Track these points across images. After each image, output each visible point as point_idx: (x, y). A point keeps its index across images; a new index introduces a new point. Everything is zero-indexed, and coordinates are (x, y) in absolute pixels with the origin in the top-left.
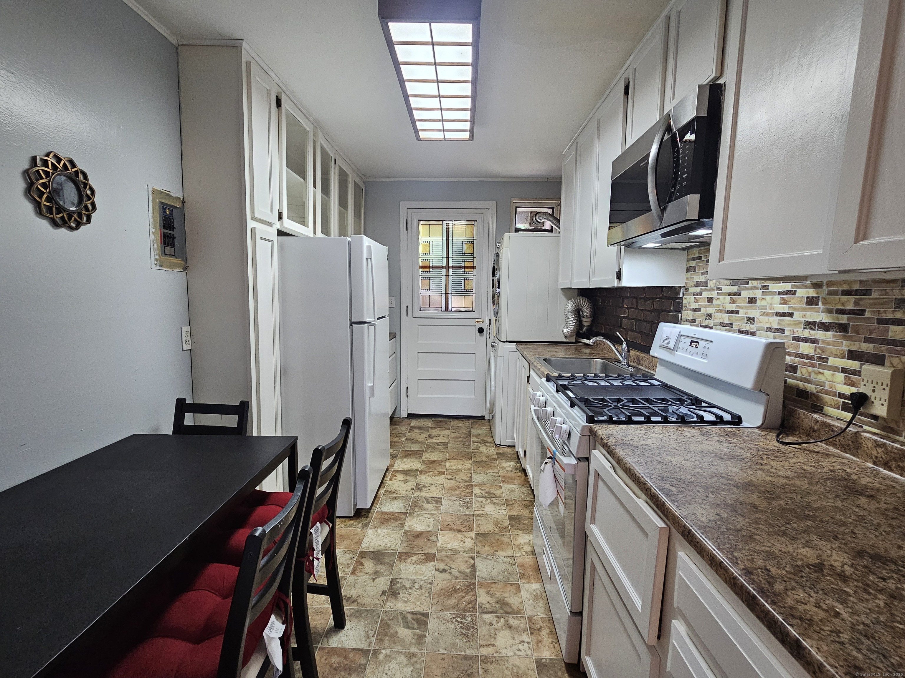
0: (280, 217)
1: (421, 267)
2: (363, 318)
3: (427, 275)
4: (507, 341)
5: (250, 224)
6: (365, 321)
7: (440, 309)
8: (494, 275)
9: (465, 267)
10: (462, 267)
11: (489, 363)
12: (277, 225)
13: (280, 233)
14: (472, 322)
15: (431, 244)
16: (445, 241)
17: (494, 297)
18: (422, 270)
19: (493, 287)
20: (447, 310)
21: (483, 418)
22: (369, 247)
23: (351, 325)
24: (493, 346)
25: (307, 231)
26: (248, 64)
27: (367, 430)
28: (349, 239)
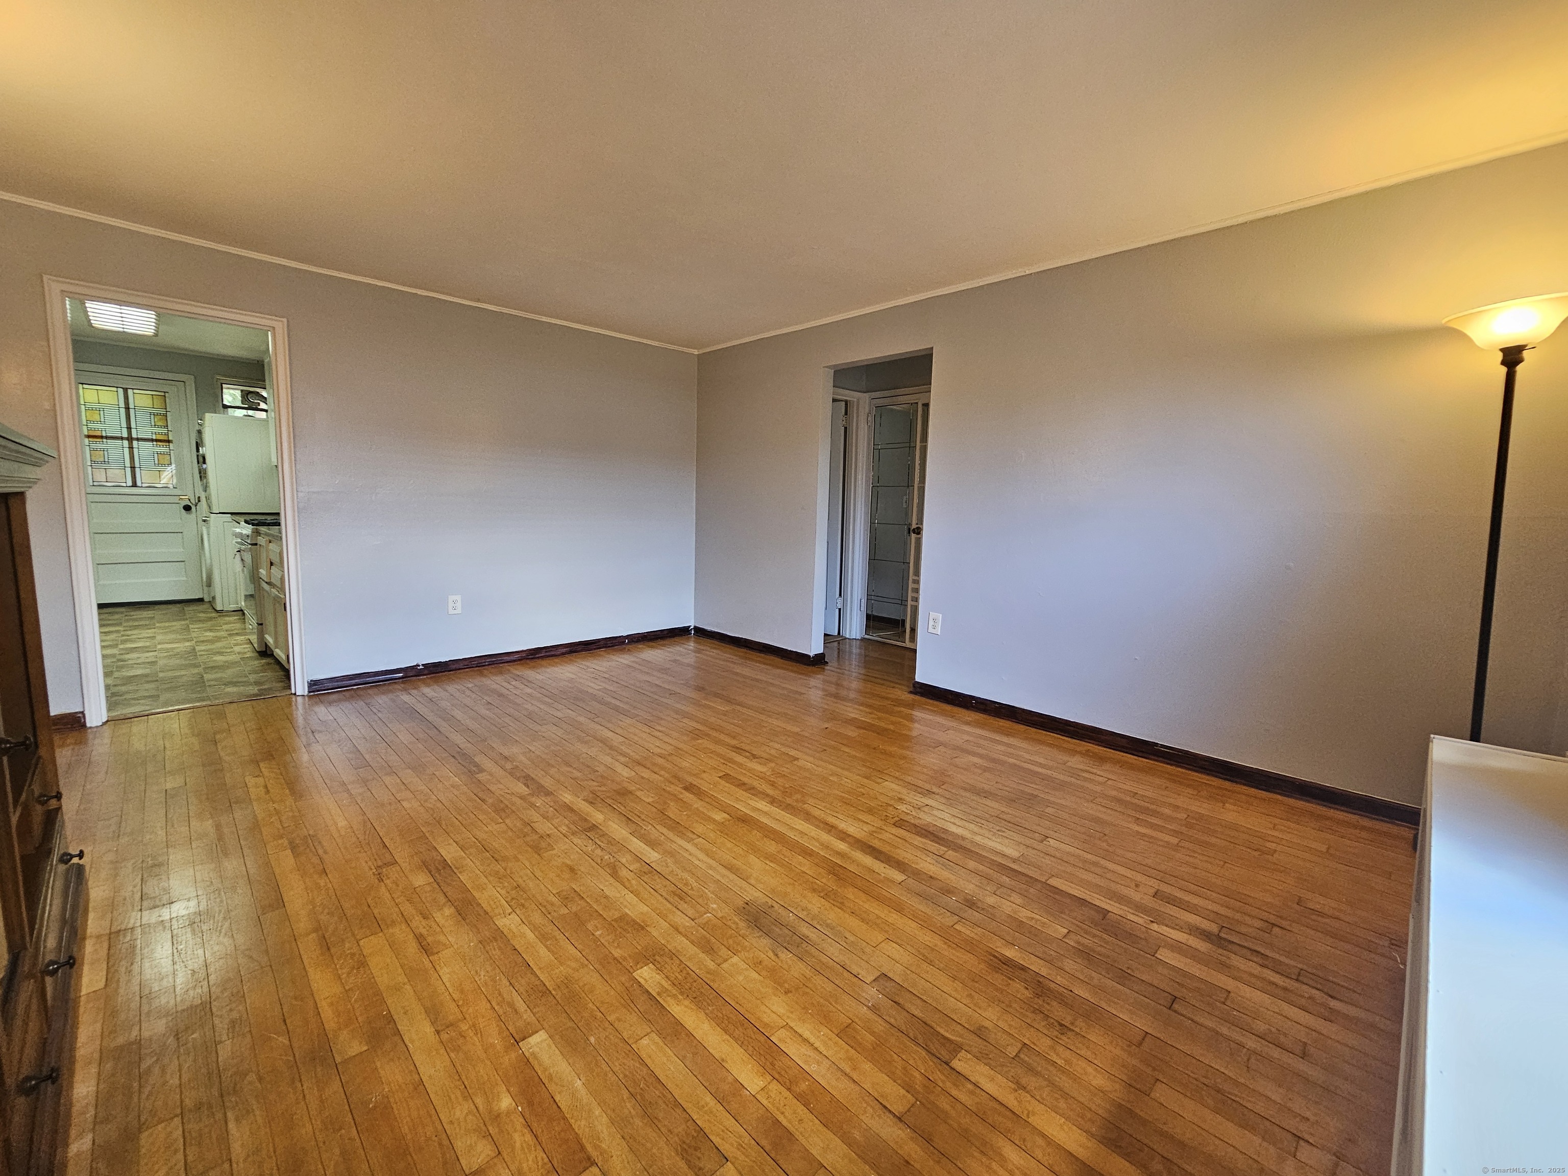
1: (89, 436)
3: (100, 446)
4: (220, 513)
7: (124, 485)
8: (198, 450)
9: (157, 440)
10: (152, 440)
11: (202, 540)
14: (176, 499)
15: (102, 412)
16: (123, 411)
17: (200, 473)
18: (90, 439)
19: (198, 463)
20: (134, 485)
21: (201, 600)
24: (204, 521)
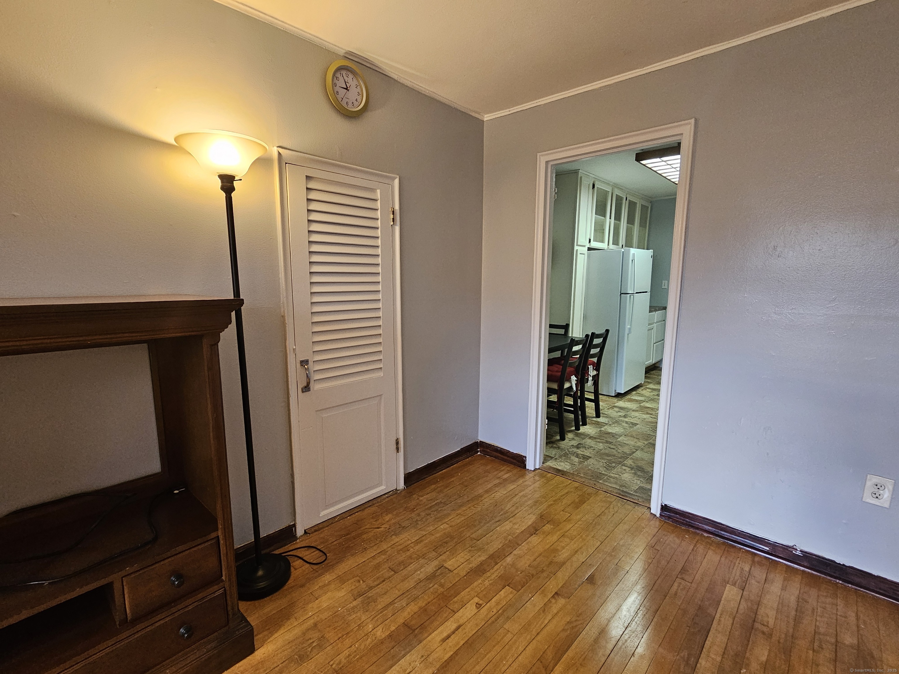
0: (590, 242)
2: (627, 291)
5: (576, 248)
6: (628, 293)
12: (588, 245)
13: (589, 249)
22: (634, 254)
23: (621, 295)
25: (603, 246)
26: (581, 178)
27: (625, 350)
28: (623, 250)
